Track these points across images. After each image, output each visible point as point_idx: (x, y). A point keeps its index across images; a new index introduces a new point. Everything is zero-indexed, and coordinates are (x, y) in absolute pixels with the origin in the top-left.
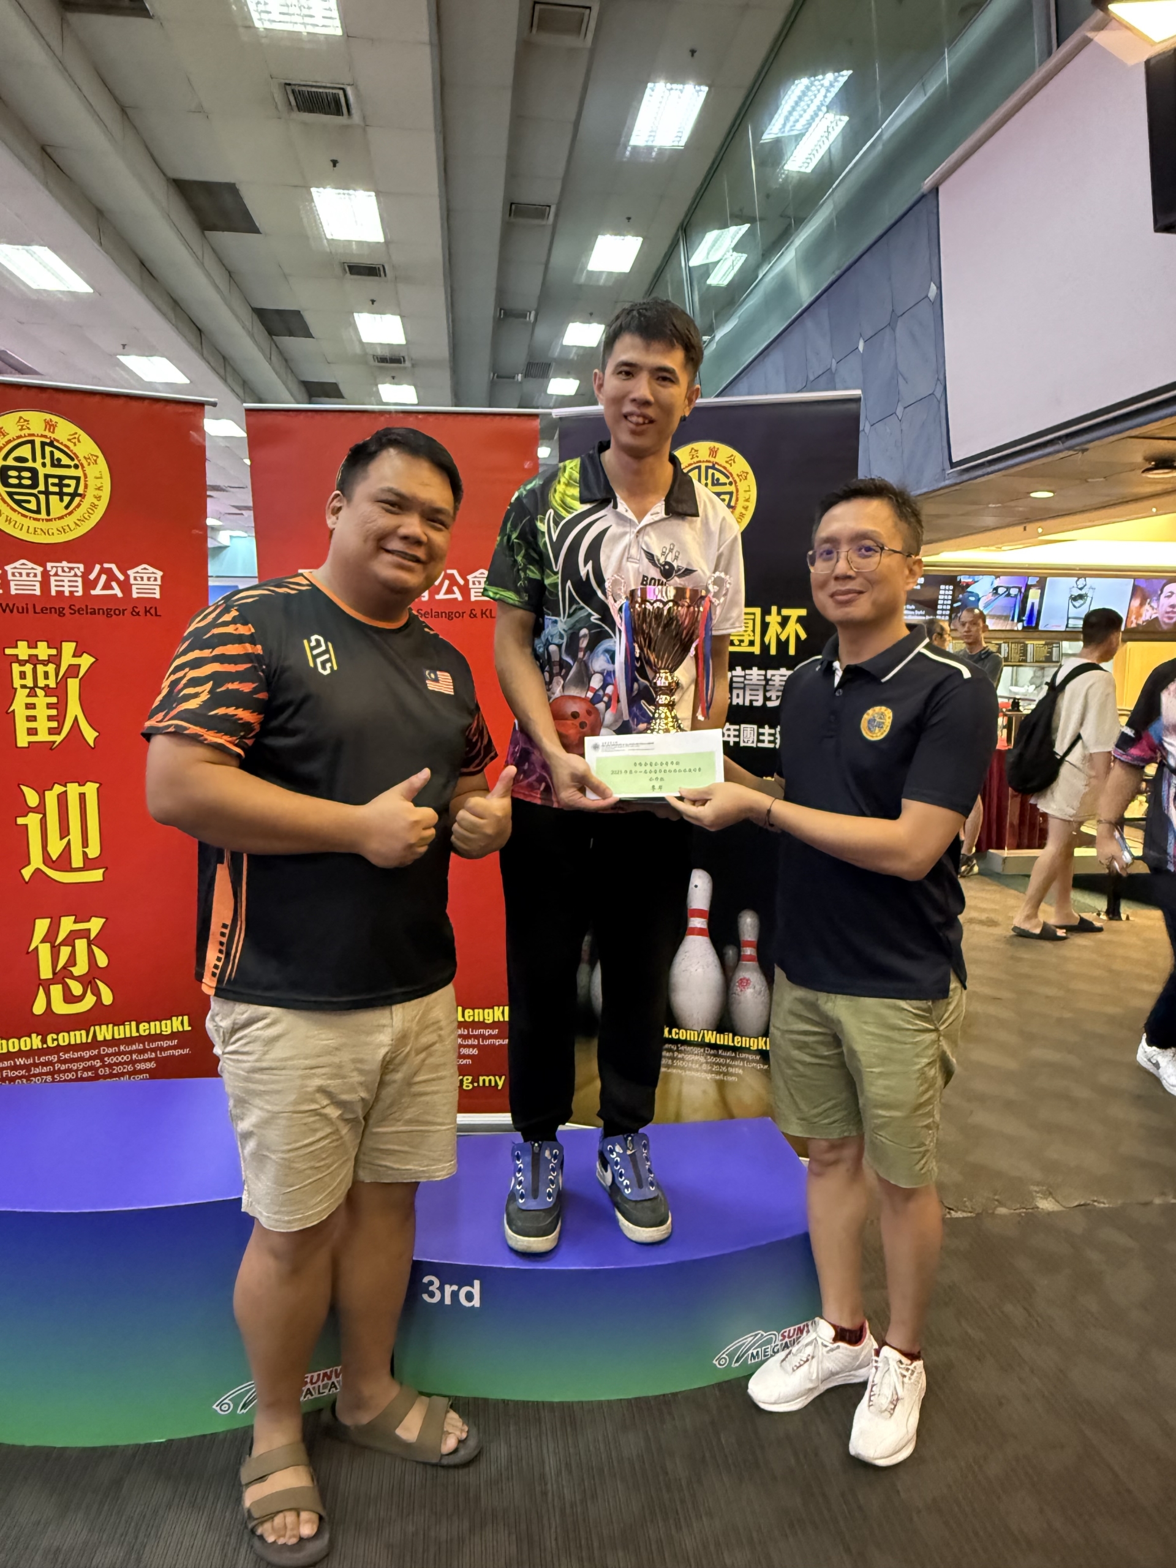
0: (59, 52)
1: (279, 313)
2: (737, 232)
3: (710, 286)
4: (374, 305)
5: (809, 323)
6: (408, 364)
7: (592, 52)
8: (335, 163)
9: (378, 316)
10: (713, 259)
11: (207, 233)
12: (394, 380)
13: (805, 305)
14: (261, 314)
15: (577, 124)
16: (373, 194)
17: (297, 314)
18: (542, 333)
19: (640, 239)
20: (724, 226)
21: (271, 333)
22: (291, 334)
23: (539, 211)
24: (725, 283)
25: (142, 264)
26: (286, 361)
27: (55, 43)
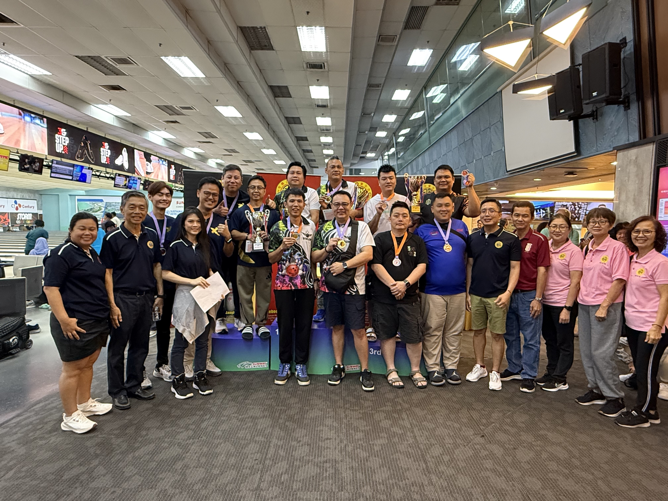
0: (249, 60)
1: (293, 118)
2: (443, 87)
3: (433, 103)
4: (323, 115)
5: (465, 124)
6: (331, 131)
7: (397, 45)
8: (318, 80)
9: (324, 118)
10: (434, 94)
11: (276, 98)
12: (326, 136)
13: (464, 118)
14: (286, 118)
15: (391, 63)
16: (328, 87)
17: (299, 118)
18: (375, 118)
19: (410, 91)
20: (438, 85)
21: (289, 123)
22: (295, 123)
23: (378, 86)
24: (439, 102)
25: (256, 108)
26: (292, 131)
27: (248, 58)
